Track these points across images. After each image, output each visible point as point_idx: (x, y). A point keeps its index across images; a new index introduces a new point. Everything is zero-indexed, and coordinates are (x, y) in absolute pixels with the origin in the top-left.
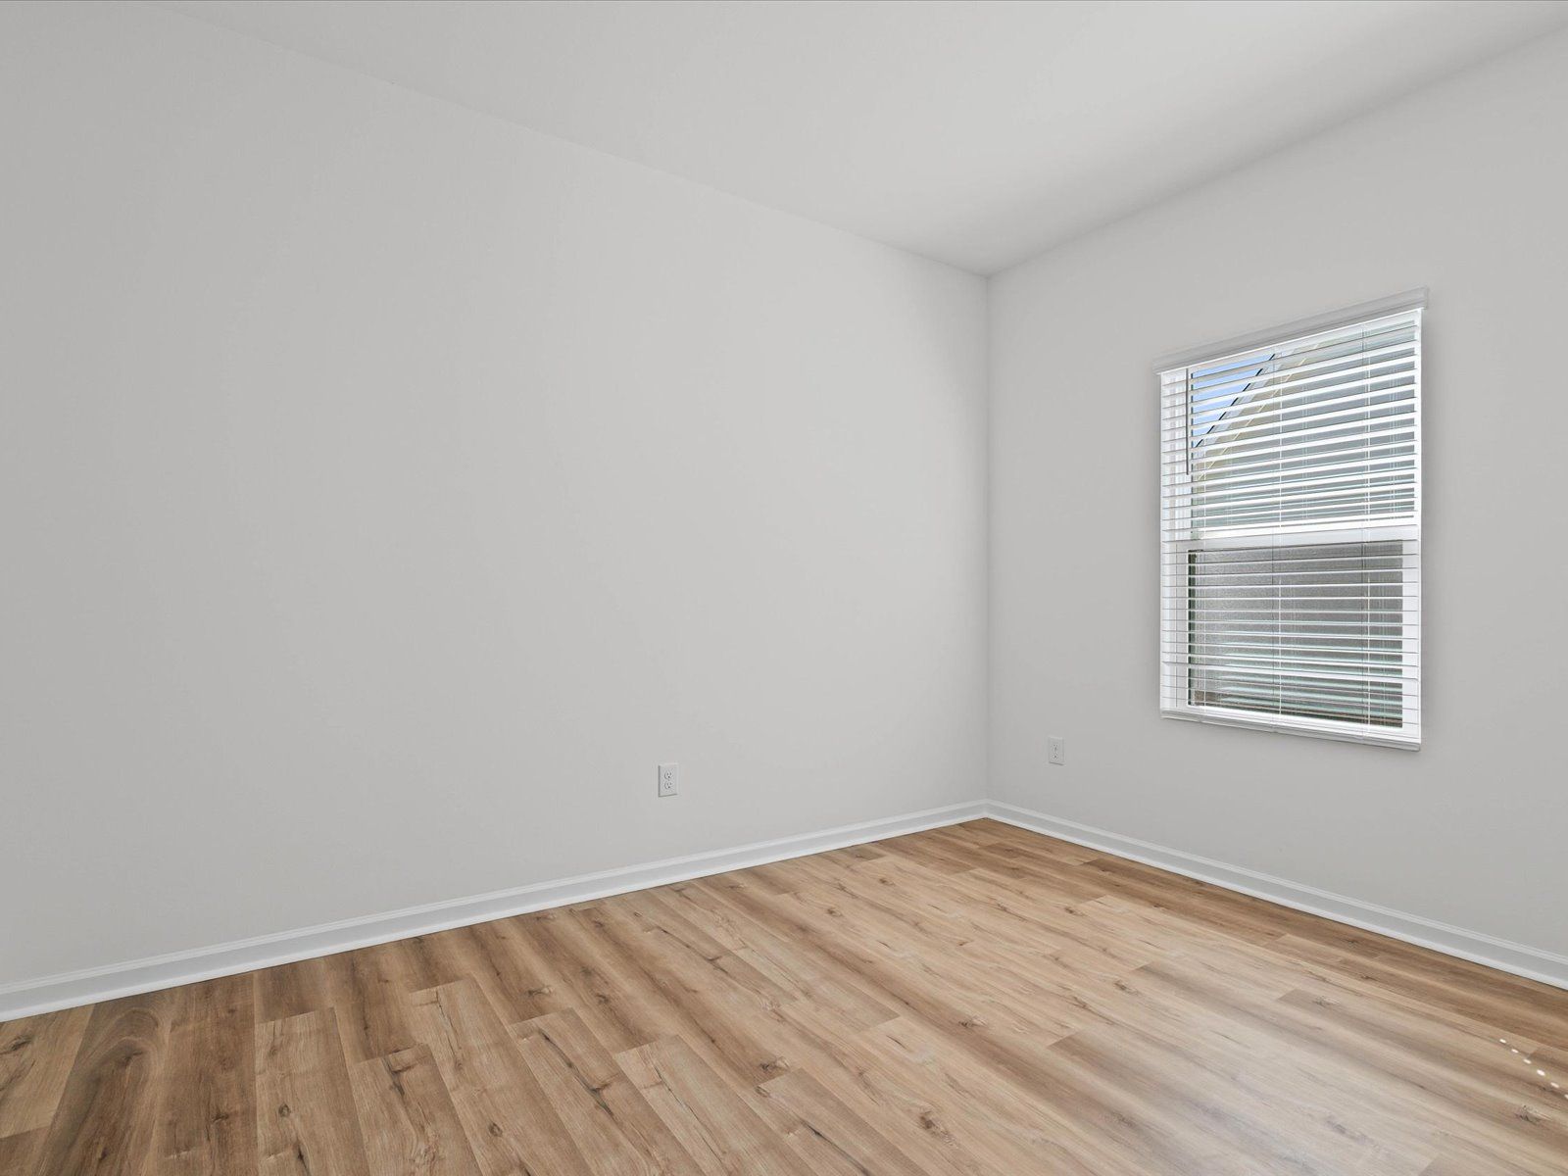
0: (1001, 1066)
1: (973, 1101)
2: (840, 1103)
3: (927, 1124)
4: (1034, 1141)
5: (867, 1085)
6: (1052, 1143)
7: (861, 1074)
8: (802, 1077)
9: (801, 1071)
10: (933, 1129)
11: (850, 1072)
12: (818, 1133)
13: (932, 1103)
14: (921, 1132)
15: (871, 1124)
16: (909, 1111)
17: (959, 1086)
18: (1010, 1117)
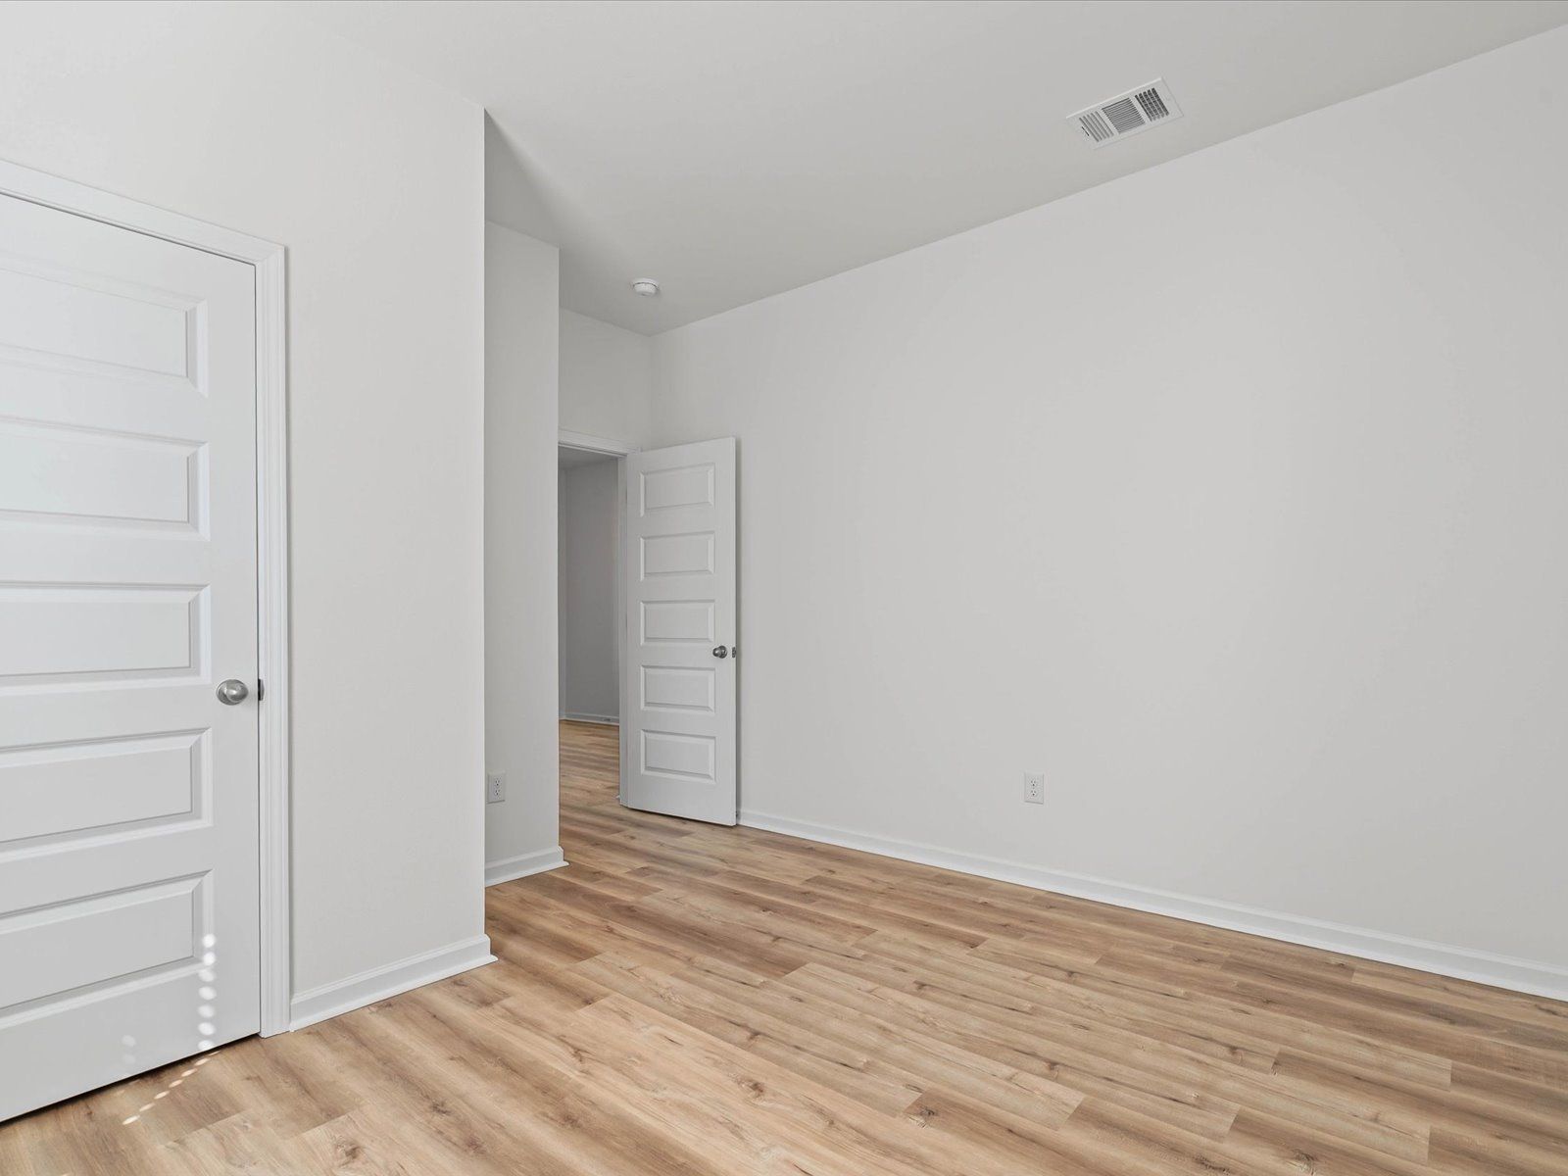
0: (681, 1160)
1: (715, 1114)
2: (839, 1090)
3: (757, 1087)
4: (665, 1089)
5: (821, 1112)
6: (648, 1090)
7: (832, 1123)
8: (891, 1110)
9: (894, 1116)
10: (751, 1084)
11: (843, 1124)
12: (845, 1065)
13: (756, 1106)
14: (761, 1080)
15: (805, 1080)
16: (774, 1095)
17: (729, 1128)
18: (682, 1106)
